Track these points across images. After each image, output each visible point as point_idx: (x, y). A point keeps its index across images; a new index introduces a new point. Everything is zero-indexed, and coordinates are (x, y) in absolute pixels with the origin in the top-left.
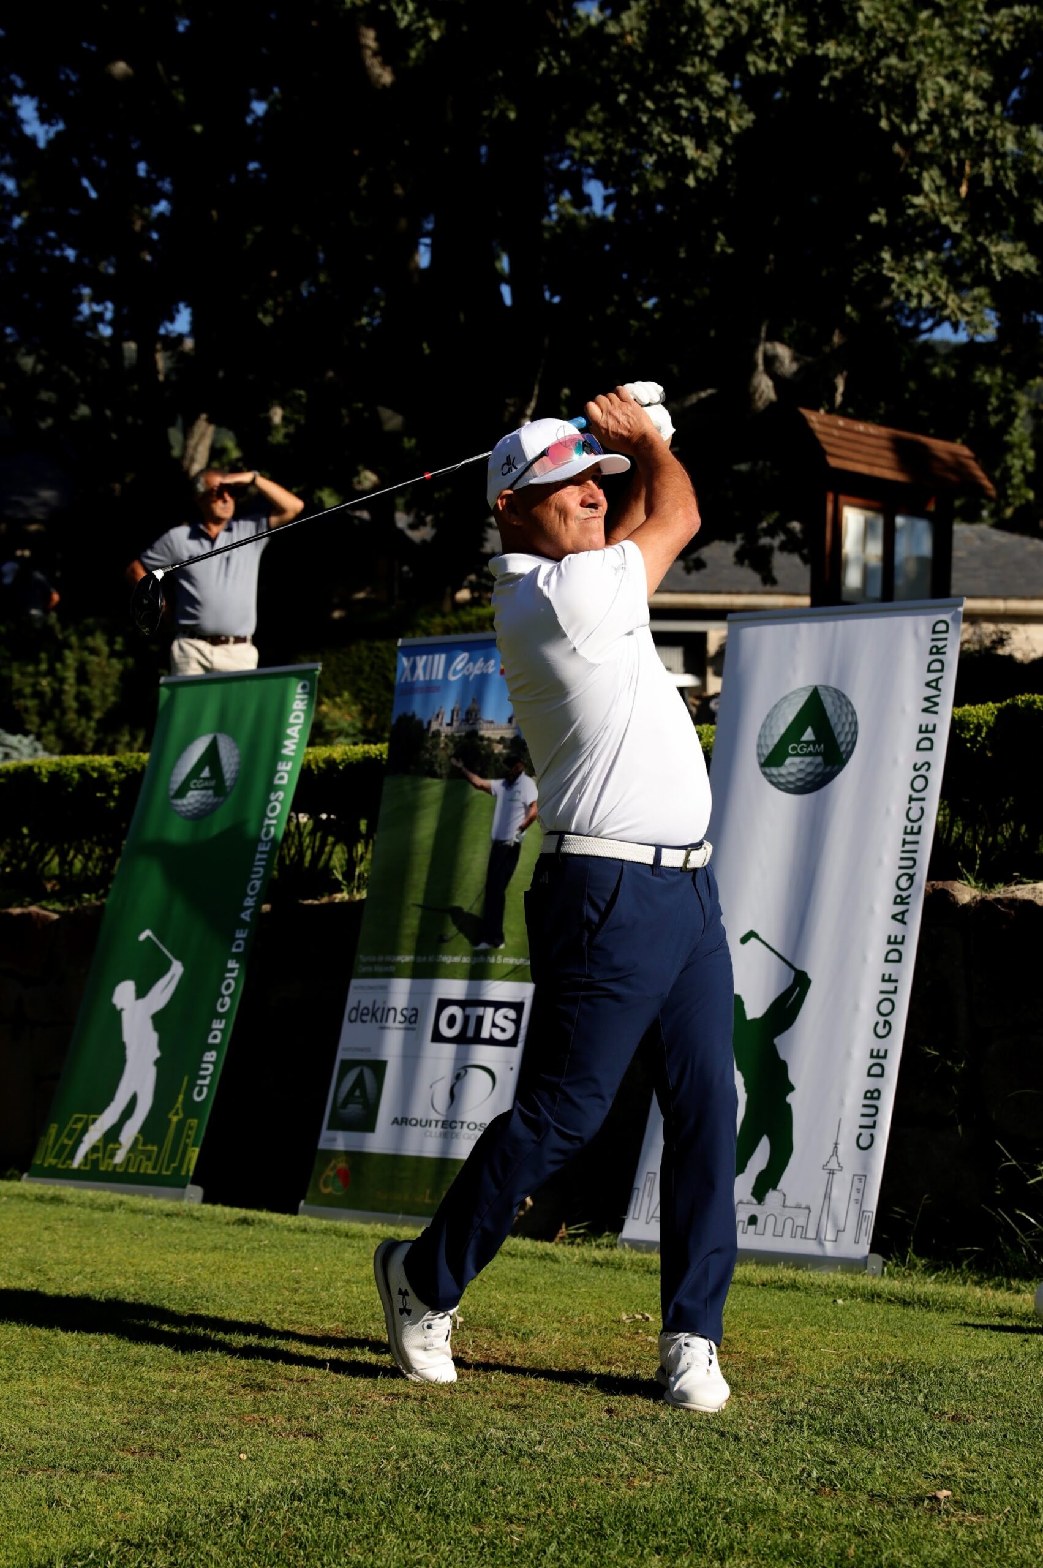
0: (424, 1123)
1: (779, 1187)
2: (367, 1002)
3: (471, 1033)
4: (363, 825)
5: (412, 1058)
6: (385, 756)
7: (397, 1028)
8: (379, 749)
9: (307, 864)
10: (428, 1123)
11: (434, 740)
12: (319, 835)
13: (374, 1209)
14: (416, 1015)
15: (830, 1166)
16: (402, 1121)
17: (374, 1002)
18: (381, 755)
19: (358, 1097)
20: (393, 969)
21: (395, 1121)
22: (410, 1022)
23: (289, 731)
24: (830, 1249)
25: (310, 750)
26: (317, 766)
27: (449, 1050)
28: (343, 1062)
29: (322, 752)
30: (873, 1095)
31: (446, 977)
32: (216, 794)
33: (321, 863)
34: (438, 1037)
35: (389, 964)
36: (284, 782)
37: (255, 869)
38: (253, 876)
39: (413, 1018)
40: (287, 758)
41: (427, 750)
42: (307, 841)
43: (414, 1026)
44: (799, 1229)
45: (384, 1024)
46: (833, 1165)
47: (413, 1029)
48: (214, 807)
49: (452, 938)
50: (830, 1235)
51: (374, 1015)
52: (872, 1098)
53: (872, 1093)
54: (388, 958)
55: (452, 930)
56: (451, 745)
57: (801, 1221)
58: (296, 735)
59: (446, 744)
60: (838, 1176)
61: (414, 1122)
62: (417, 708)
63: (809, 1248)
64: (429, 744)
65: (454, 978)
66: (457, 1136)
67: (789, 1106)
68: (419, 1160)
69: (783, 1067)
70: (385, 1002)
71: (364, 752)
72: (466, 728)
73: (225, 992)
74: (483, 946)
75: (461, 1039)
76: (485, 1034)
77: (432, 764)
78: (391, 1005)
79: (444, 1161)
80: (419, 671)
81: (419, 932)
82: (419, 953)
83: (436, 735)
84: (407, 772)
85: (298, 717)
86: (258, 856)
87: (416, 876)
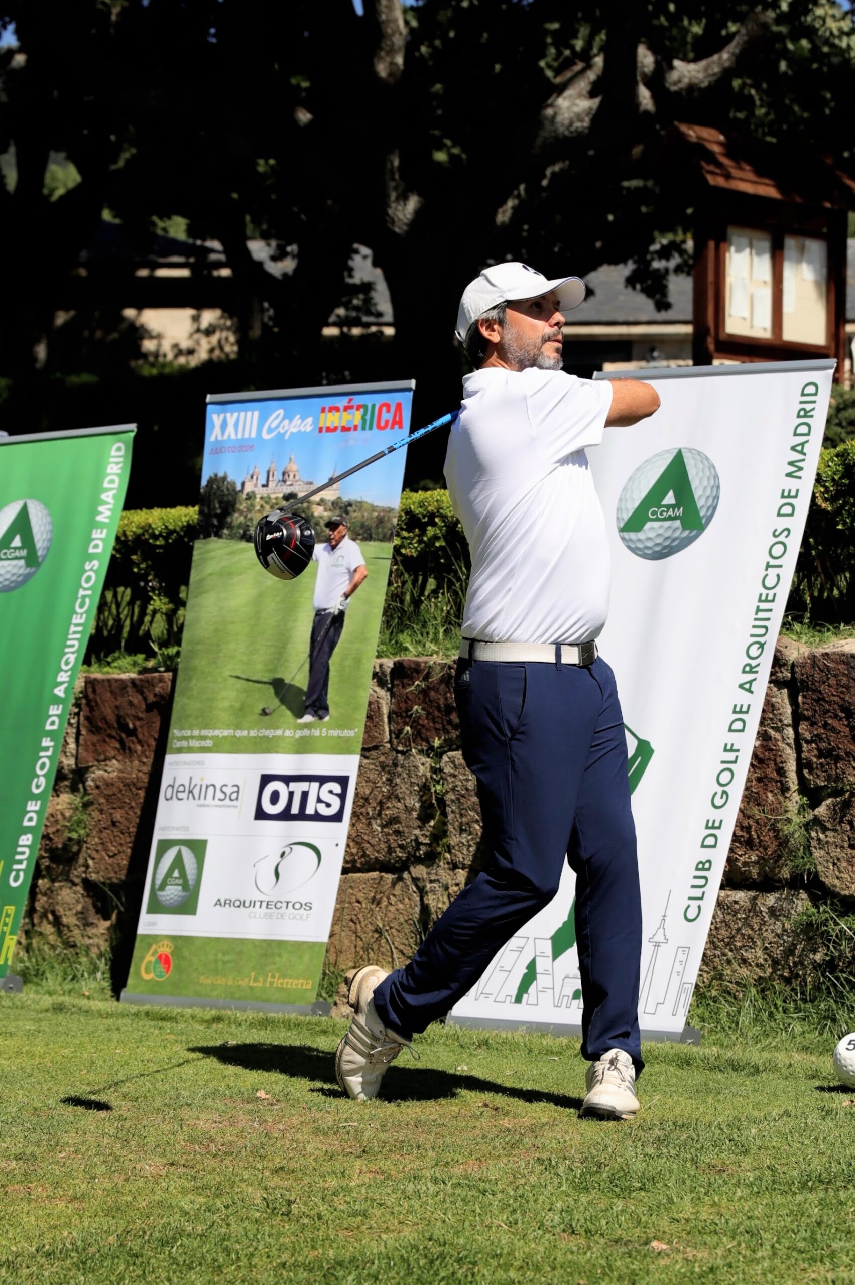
0: (247, 904)
3: (295, 810)
9: (125, 633)
10: (253, 904)
11: (249, 502)
12: (138, 604)
13: (198, 994)
14: (238, 792)
15: (656, 939)
16: (225, 903)
17: (191, 778)
19: (176, 878)
20: (209, 743)
21: (218, 903)
22: (231, 800)
23: (104, 497)
24: (648, 1023)
25: (128, 514)
26: (133, 533)
27: (273, 827)
28: (160, 842)
29: (138, 518)
30: (704, 866)
32: (28, 564)
33: (140, 633)
34: (260, 814)
35: (204, 738)
36: (99, 550)
37: (69, 643)
38: (67, 650)
39: (236, 794)
40: (101, 525)
41: (241, 512)
43: (235, 803)
45: (202, 801)
46: (659, 937)
47: (235, 806)
48: (27, 578)
49: (274, 711)
51: (191, 792)
52: (703, 869)
54: (203, 732)
55: (274, 703)
56: (267, 507)
58: (110, 500)
59: (261, 506)
60: (663, 948)
62: (229, 468)
64: (242, 506)
65: (277, 752)
66: (282, 916)
68: (243, 941)
70: (202, 779)
72: (286, 490)
73: (39, 772)
74: (308, 718)
75: (285, 815)
76: (310, 810)
77: (246, 528)
79: (269, 943)
80: (230, 429)
81: (238, 705)
82: (238, 727)
83: (251, 497)
84: (219, 536)
85: (113, 481)
86: (73, 629)
87: (232, 646)
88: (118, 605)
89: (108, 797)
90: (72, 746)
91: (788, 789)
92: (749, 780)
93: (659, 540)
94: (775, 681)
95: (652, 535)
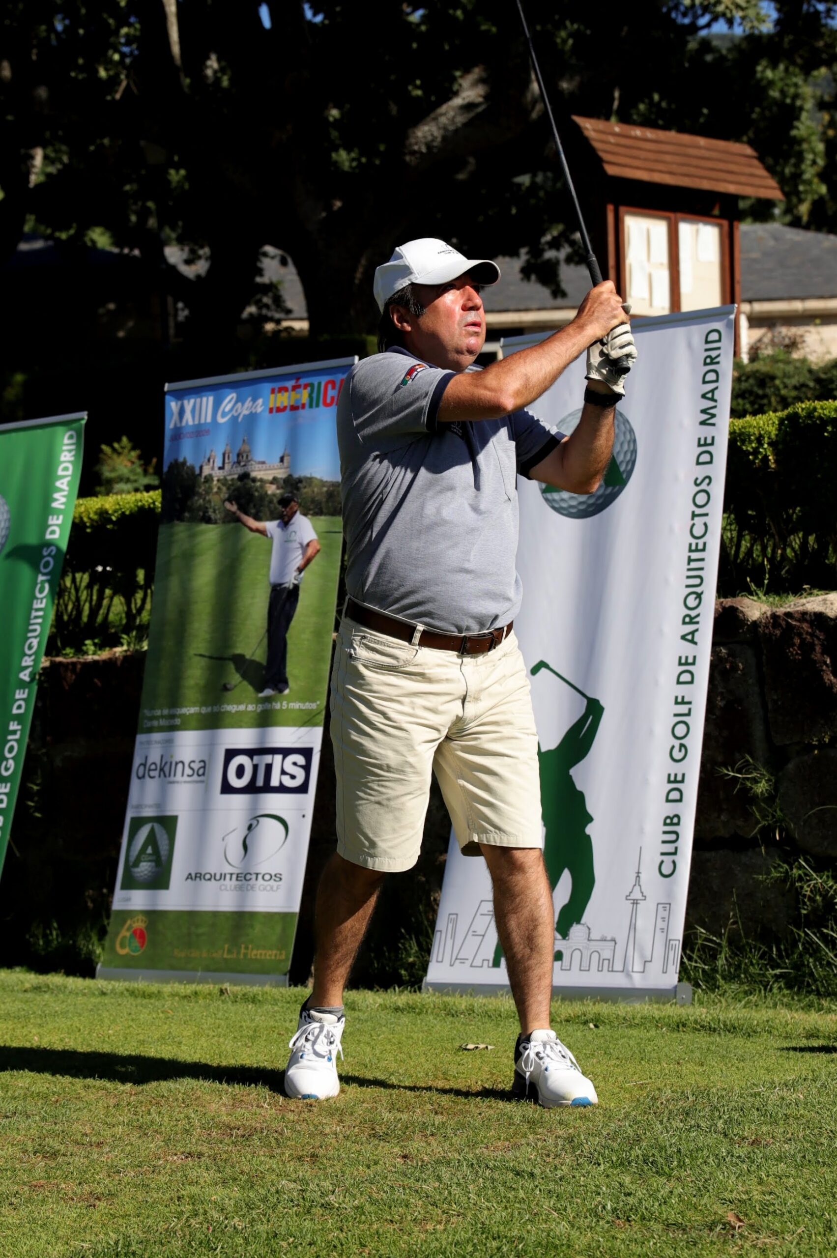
0: (218, 877)
1: (583, 921)
2: (155, 756)
3: (260, 782)
4: (141, 575)
5: (204, 810)
6: (158, 504)
7: (185, 782)
8: (153, 498)
9: (85, 619)
10: (223, 876)
11: (207, 485)
12: (96, 588)
13: (173, 968)
14: (204, 767)
15: (633, 896)
16: (196, 877)
17: (162, 757)
18: (154, 503)
19: (150, 854)
20: (178, 721)
21: (189, 877)
22: (199, 775)
23: (58, 484)
24: (638, 982)
25: (81, 501)
26: (89, 518)
27: (239, 801)
28: (133, 819)
29: (94, 504)
30: (673, 821)
31: (233, 727)
33: (100, 619)
34: (227, 788)
35: (173, 717)
36: (56, 536)
37: (31, 627)
38: (30, 635)
39: (203, 770)
40: (57, 512)
41: (200, 495)
42: (84, 595)
43: (202, 778)
44: (606, 962)
45: (172, 778)
46: (637, 895)
47: (202, 782)
49: (235, 686)
50: (638, 967)
51: (162, 770)
52: (672, 824)
53: (672, 819)
54: (173, 711)
55: (235, 678)
56: (224, 489)
57: (607, 954)
58: (65, 487)
59: (219, 488)
60: (642, 905)
61: (208, 876)
62: (187, 454)
63: (617, 981)
64: (201, 490)
65: (241, 727)
66: (252, 888)
67: (588, 838)
68: (215, 914)
69: (580, 797)
70: (172, 757)
71: (136, 501)
72: (239, 470)
73: (8, 755)
74: (268, 692)
75: (251, 789)
76: (275, 782)
77: (206, 510)
78: (178, 759)
79: (240, 915)
80: (188, 416)
81: (202, 682)
82: (204, 704)
83: (209, 479)
84: (181, 519)
85: (66, 469)
86: (34, 614)
87: (196, 625)
88: (77, 590)
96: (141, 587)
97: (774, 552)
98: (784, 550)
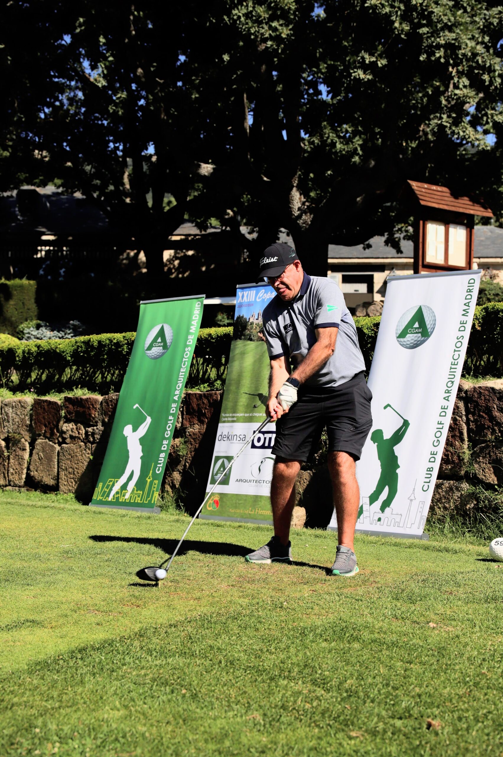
0: (248, 481)
2: (225, 432)
3: (266, 445)
7: (237, 443)
10: (250, 481)
11: (251, 326)
13: (229, 516)
14: (245, 438)
16: (240, 480)
17: (228, 433)
19: (222, 471)
20: (235, 419)
21: (237, 480)
23: (193, 323)
25: (201, 330)
26: (204, 337)
27: (258, 451)
28: (216, 457)
30: (429, 469)
31: (257, 422)
32: (164, 349)
34: (253, 446)
35: (233, 417)
36: (191, 343)
37: (179, 379)
40: (192, 334)
41: (248, 330)
43: (244, 442)
44: (397, 523)
45: (232, 441)
46: (412, 497)
48: (163, 354)
49: (258, 406)
50: (409, 526)
51: (228, 438)
52: (429, 471)
54: (234, 415)
55: (259, 403)
56: (258, 327)
57: (398, 520)
58: (195, 324)
59: (256, 327)
60: (414, 502)
61: (244, 481)
62: (244, 313)
66: (262, 486)
68: (246, 496)
70: (232, 433)
73: (168, 429)
75: (263, 447)
77: (250, 336)
78: (235, 434)
79: (257, 496)
80: (245, 298)
81: (246, 404)
82: (246, 412)
83: (252, 324)
84: (241, 339)
85: (196, 317)
86: (181, 374)
87: (244, 381)
88: (198, 365)
89: (194, 439)
90: (181, 419)
91: (464, 440)
92: (448, 436)
93: (412, 341)
94: (459, 397)
95: (409, 339)
96: (223, 365)
97: (476, 362)
98: (480, 362)
